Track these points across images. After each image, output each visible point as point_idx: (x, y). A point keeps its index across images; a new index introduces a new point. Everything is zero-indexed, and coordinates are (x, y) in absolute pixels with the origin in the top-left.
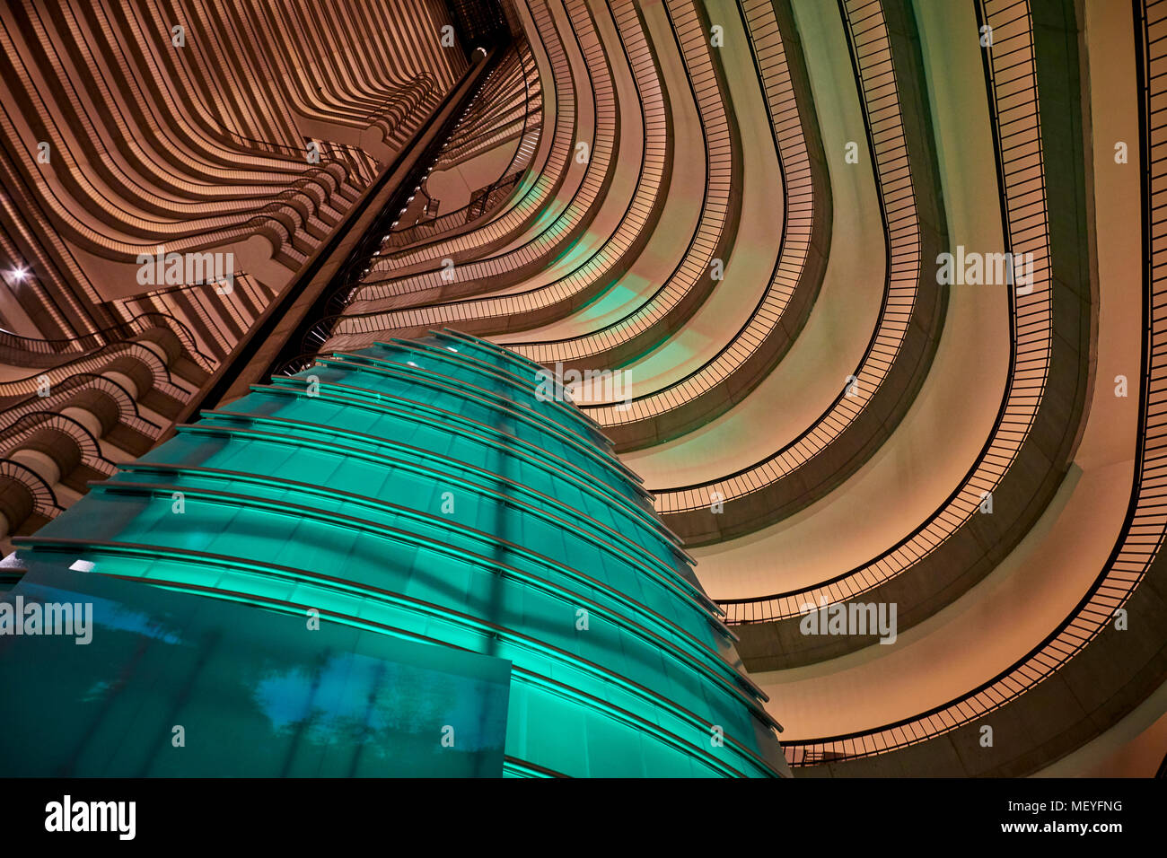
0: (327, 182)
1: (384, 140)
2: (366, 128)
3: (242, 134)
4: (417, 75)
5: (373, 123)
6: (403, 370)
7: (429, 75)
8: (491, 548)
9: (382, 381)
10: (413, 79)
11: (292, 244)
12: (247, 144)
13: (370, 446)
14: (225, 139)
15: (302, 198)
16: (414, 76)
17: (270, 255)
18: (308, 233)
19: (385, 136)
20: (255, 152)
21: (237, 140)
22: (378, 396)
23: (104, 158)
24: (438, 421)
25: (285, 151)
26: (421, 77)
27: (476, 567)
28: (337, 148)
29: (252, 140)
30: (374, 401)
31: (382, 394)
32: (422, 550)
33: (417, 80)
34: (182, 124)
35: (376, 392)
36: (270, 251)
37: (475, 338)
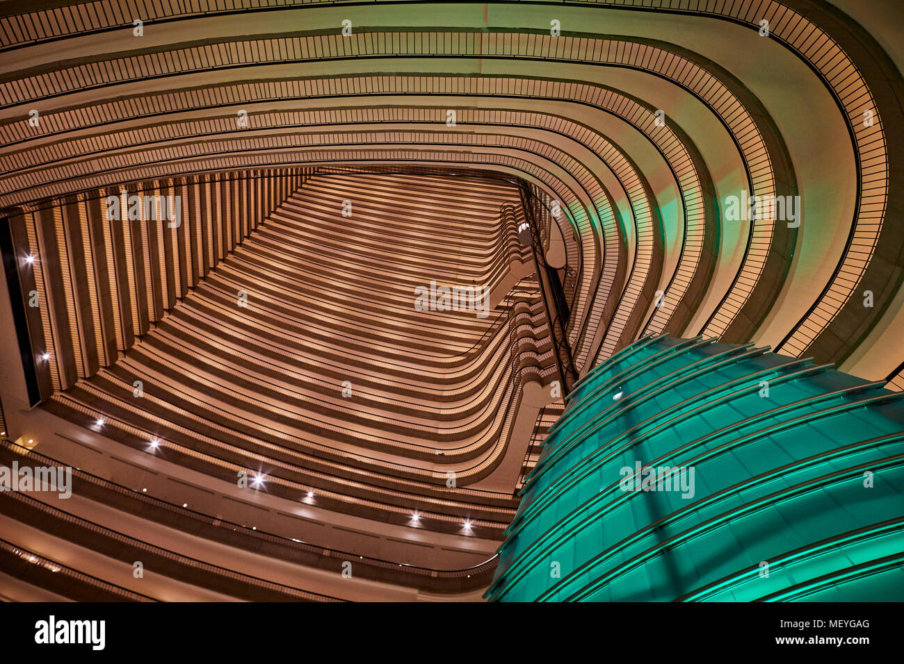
0: (523, 319)
1: (523, 262)
2: (509, 269)
3: (472, 346)
4: (500, 212)
5: (509, 263)
6: (560, 449)
7: (506, 204)
8: (652, 537)
9: (552, 472)
10: (500, 217)
11: (542, 368)
12: (479, 347)
13: (537, 550)
14: (470, 358)
15: (522, 342)
16: (499, 215)
17: (540, 387)
18: (543, 353)
19: (520, 260)
20: (485, 345)
21: (473, 351)
22: (551, 488)
23: (440, 432)
24: (590, 467)
25: (495, 327)
26: (503, 211)
27: (649, 562)
28: (513, 293)
29: (478, 342)
30: (551, 494)
31: (551, 486)
32: (612, 583)
33: (503, 214)
34: (447, 377)
35: (548, 488)
36: (538, 386)
37: (591, 371)
